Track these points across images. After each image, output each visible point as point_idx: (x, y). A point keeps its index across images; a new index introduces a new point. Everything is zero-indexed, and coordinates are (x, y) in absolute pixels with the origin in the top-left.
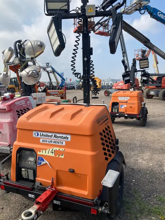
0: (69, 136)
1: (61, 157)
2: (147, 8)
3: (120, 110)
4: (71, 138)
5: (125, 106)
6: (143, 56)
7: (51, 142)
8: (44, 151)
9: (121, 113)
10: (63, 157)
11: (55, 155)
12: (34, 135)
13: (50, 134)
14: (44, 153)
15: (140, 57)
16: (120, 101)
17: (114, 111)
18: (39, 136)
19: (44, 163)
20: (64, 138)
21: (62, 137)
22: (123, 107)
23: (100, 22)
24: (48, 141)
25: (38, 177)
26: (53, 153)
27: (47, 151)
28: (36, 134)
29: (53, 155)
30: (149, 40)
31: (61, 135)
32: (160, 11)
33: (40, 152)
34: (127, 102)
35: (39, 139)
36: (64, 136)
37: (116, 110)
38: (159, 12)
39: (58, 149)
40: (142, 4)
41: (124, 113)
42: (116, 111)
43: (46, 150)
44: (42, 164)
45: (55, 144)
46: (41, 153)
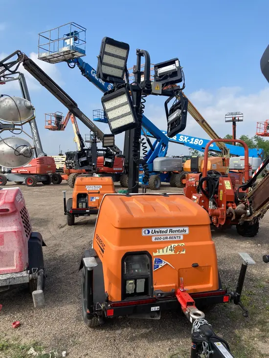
0: (187, 229)
1: (182, 253)
2: (78, 61)
3: (90, 205)
4: (190, 230)
5: (97, 198)
6: (58, 124)
7: (167, 238)
8: (161, 250)
9: (93, 208)
10: (184, 252)
11: (175, 252)
12: (144, 232)
13: (165, 229)
14: (161, 253)
15: (53, 125)
16: (90, 192)
17: (80, 205)
18: (150, 234)
19: (163, 264)
20: (182, 231)
21: (179, 230)
22: (94, 200)
23: (4, 63)
24: (162, 238)
25: (155, 285)
26: (172, 250)
27: (165, 249)
28: (147, 232)
29: (173, 253)
30: (76, 105)
31: (178, 229)
32: (94, 70)
33: (156, 252)
34: (99, 193)
35: (151, 237)
36: (181, 229)
37: (84, 204)
38: (92, 71)
39: (176, 245)
40: (74, 55)
41: (96, 207)
42: (84, 206)
43: (163, 248)
44: (160, 267)
45: (172, 240)
46: (157, 254)
